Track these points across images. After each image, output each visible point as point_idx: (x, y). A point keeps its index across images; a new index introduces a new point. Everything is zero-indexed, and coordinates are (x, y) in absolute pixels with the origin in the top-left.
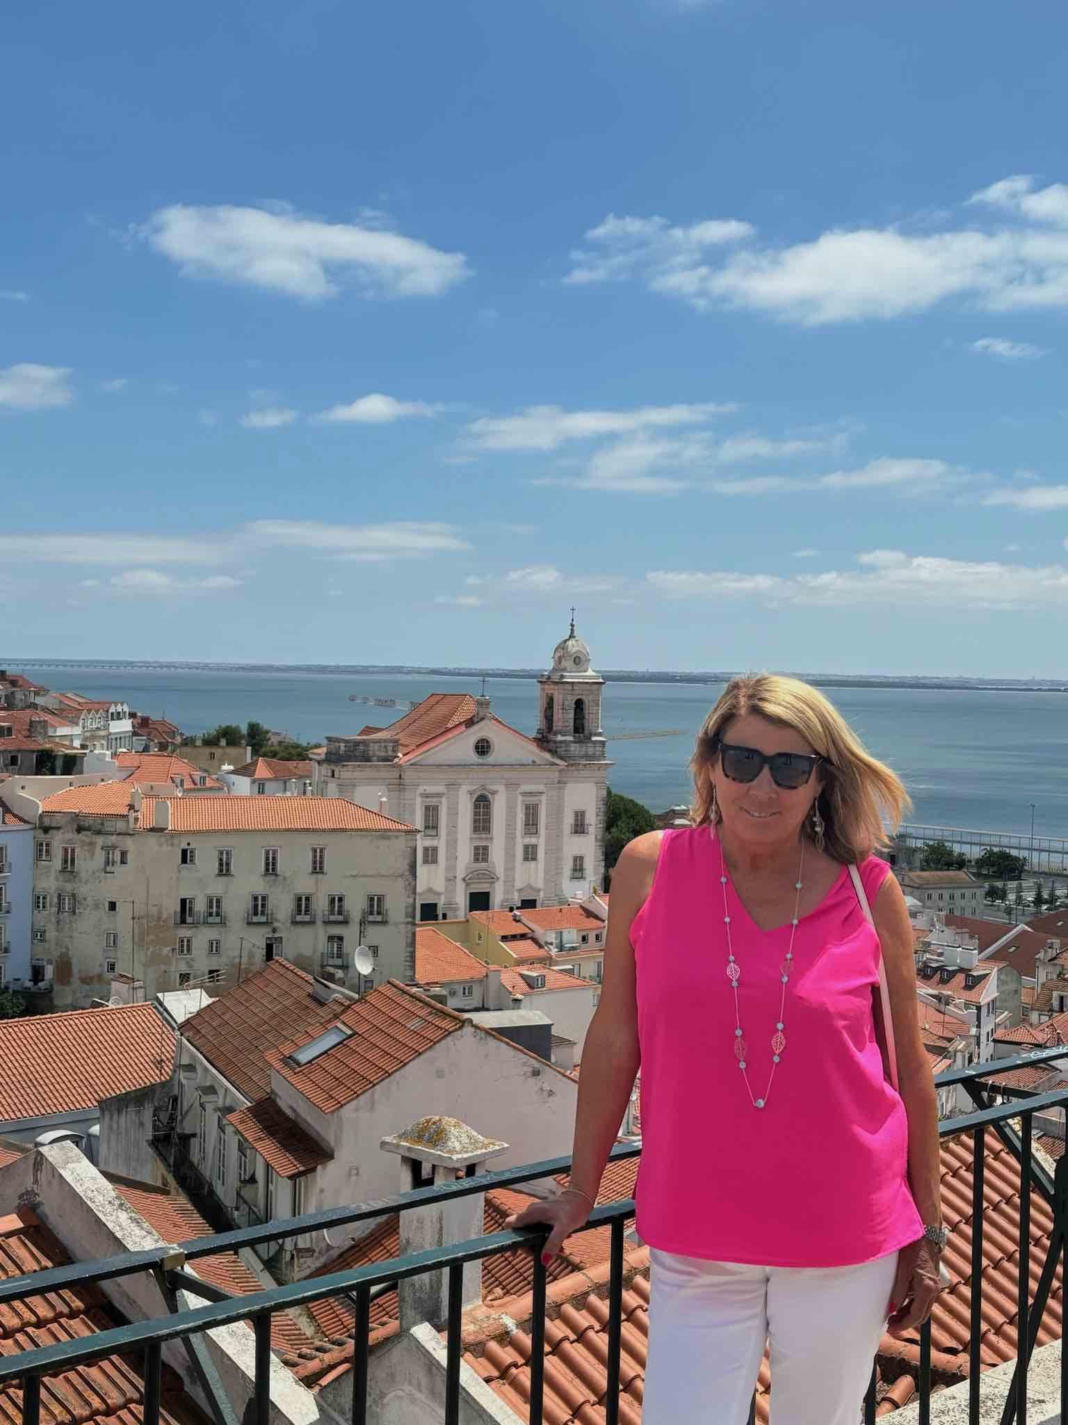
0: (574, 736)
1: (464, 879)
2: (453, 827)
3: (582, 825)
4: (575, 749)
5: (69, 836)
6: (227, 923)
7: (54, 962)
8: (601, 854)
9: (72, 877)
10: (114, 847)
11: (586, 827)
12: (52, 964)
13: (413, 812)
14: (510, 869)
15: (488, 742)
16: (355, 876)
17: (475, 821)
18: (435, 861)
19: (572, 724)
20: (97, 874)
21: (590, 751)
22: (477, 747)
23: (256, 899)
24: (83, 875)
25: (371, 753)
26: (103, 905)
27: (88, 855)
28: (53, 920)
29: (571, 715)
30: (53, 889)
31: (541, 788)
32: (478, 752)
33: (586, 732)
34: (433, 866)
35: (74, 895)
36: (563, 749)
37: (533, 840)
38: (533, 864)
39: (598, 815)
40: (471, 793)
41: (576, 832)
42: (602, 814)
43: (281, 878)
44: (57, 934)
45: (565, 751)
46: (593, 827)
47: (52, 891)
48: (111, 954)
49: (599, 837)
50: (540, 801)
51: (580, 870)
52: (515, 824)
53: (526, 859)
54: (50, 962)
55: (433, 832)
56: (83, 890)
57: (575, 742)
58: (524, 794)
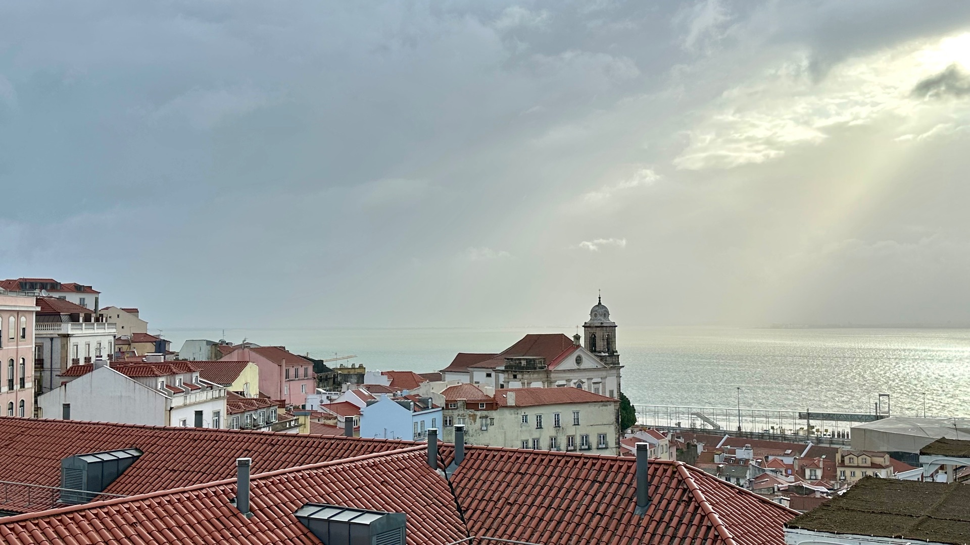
5: (463, 412)
10: (486, 417)
15: (580, 357)
16: (592, 425)
19: (606, 347)
21: (614, 360)
22: (577, 360)
23: (552, 439)
24: (471, 432)
25: (536, 365)
27: (473, 422)
29: (606, 342)
31: (600, 380)
32: (577, 363)
33: (611, 351)
40: (575, 384)
43: (561, 428)
50: (599, 387)
58: (594, 383)
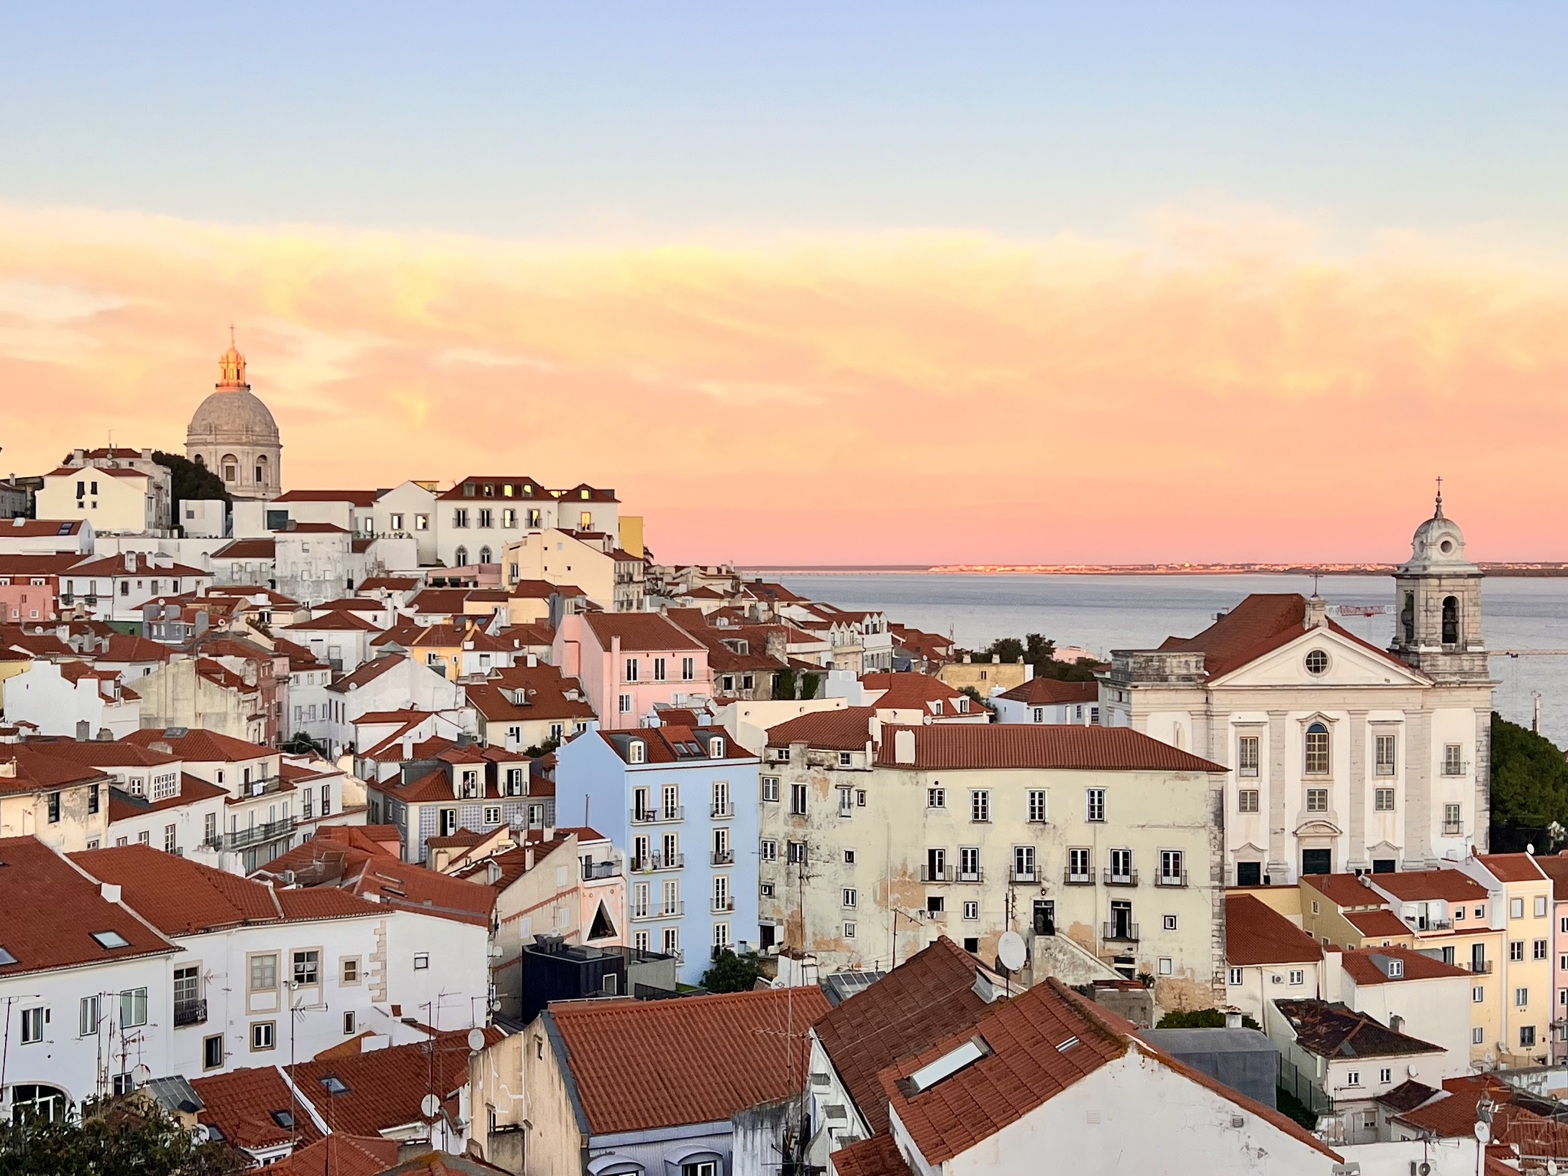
0: (1442, 647)
1: (1295, 833)
2: (1278, 765)
3: (1457, 764)
4: (1444, 663)
5: (799, 771)
6: (985, 880)
7: (785, 923)
8: (1484, 801)
9: (802, 821)
10: (850, 787)
11: (1462, 766)
12: (782, 924)
13: (1224, 746)
14: (1357, 819)
15: (1323, 655)
16: (1143, 826)
17: (1309, 757)
18: (1255, 808)
19: (1440, 630)
20: (831, 818)
21: (1466, 665)
22: (1308, 662)
23: (1020, 852)
24: (815, 818)
25: (1168, 671)
26: (839, 855)
27: (821, 795)
28: (783, 872)
29: (1439, 619)
30: (782, 835)
31: (1398, 715)
32: (1310, 669)
33: (1460, 641)
34: (1253, 815)
35: (805, 842)
36: (1429, 663)
37: (1388, 783)
38: (1389, 814)
39: (1478, 751)
40: (1301, 722)
41: (1448, 773)
42: (1485, 749)
43: (1050, 826)
44: (788, 888)
45: (1431, 665)
46: (1473, 765)
47: (780, 836)
48: (850, 915)
49: (1481, 779)
50: (1398, 732)
51: (1455, 822)
52: (1363, 762)
53: (1379, 807)
54: (780, 922)
55: (1253, 771)
56: (815, 837)
57: (1444, 654)
58: (1373, 723)
